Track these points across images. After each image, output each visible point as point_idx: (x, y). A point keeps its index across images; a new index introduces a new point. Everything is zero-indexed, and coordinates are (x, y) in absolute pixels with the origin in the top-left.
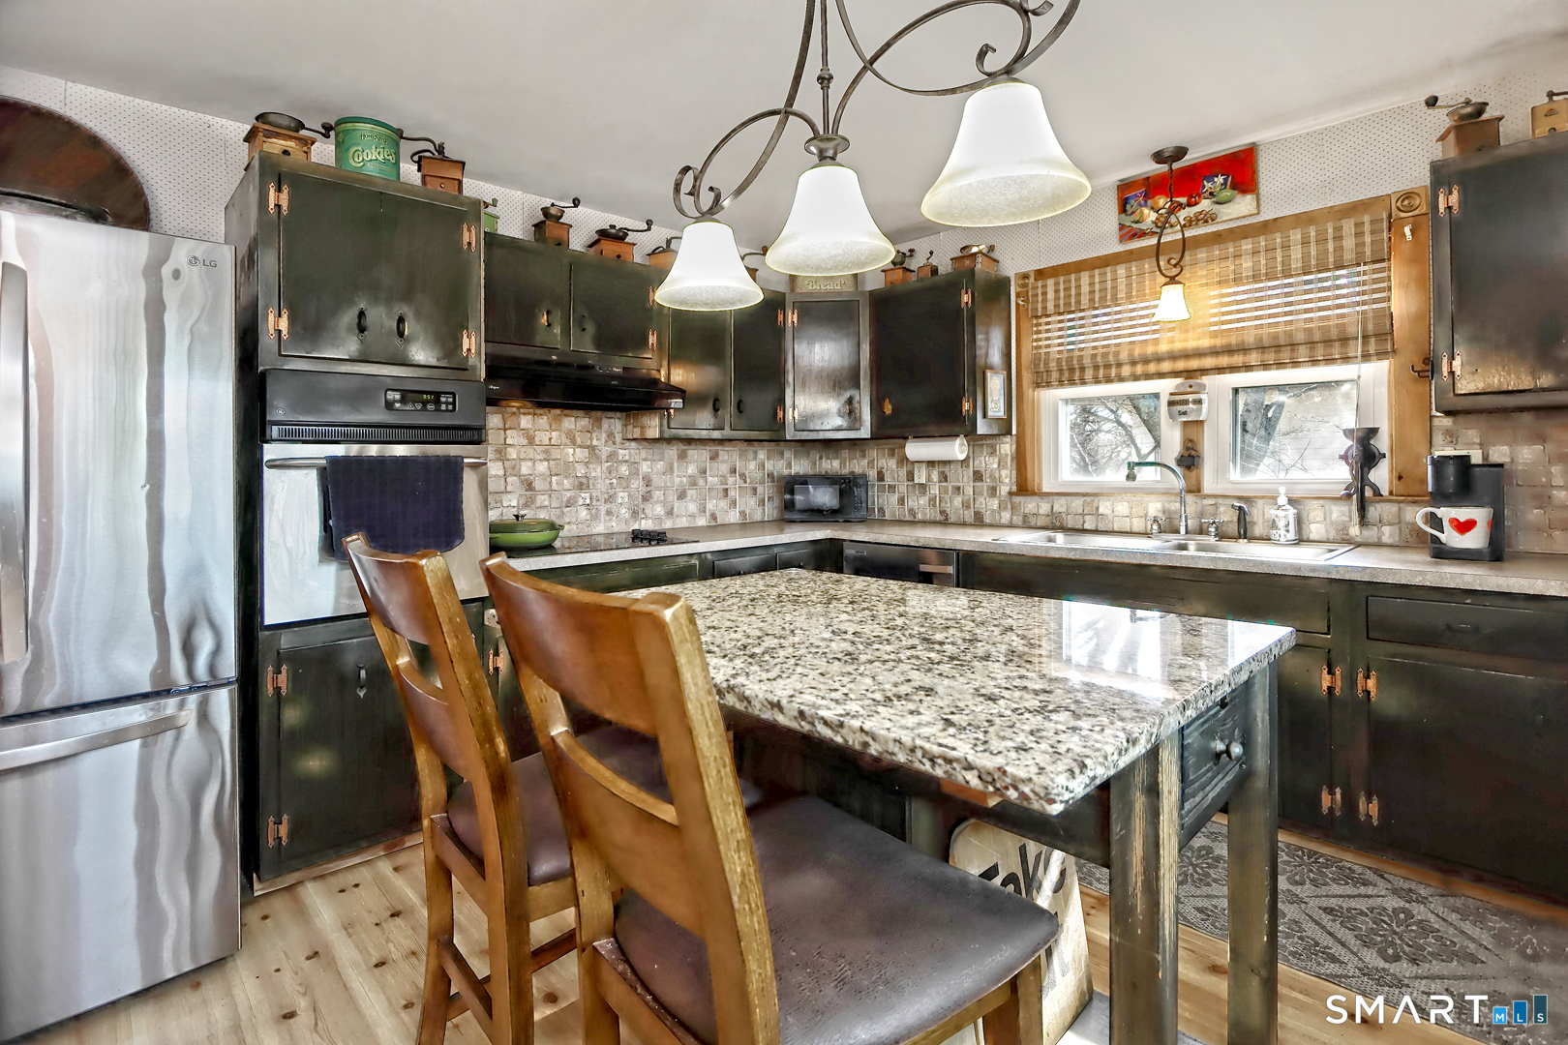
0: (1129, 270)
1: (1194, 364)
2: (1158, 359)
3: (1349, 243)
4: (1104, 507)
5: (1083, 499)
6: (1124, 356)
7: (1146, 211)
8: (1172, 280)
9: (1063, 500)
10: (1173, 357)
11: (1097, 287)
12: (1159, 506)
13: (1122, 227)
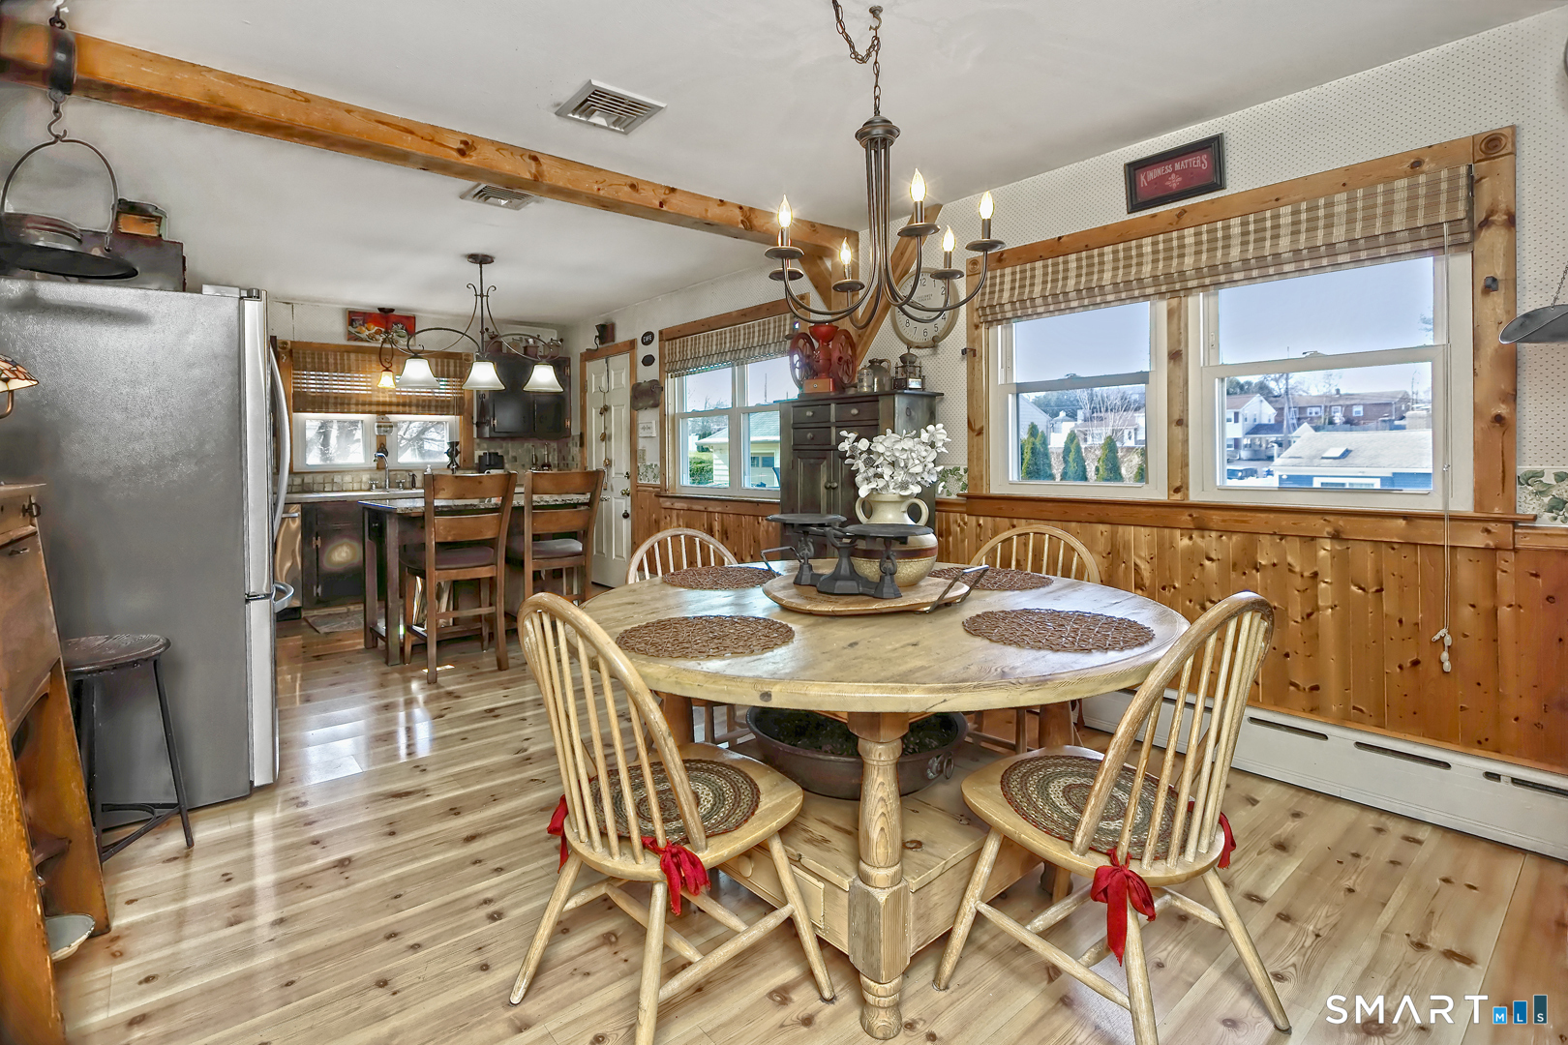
0: (357, 357)
1: (387, 409)
2: (370, 404)
3: (452, 369)
4: (337, 479)
5: (323, 475)
6: (353, 401)
7: (364, 329)
8: (387, 370)
9: (310, 476)
10: (378, 404)
11: (339, 362)
12: (368, 476)
13: (350, 333)
